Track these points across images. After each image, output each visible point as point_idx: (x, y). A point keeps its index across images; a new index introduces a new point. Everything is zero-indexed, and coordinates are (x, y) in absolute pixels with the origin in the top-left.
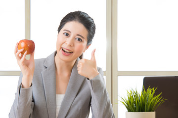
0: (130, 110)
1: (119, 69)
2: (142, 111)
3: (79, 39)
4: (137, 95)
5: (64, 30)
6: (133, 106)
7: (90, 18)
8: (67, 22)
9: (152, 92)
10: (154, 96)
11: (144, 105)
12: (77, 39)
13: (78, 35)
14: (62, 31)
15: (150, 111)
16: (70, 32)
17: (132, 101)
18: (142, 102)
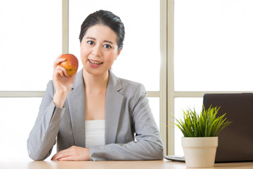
0: (186, 135)
2: (202, 136)
3: (107, 46)
4: (195, 116)
5: (87, 38)
6: (190, 130)
9: (214, 112)
10: (216, 117)
11: (203, 128)
12: (105, 46)
14: (85, 39)
15: (211, 136)
16: (95, 39)
17: (189, 123)
18: (202, 125)
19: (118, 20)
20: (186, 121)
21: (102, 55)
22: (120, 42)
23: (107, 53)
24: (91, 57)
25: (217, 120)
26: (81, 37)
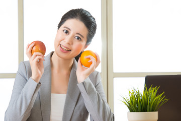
0: (131, 111)
2: (144, 111)
3: (78, 38)
4: (139, 95)
5: (64, 27)
7: (91, 16)
8: (67, 19)
9: (154, 91)
10: (156, 95)
11: (146, 104)
12: (76, 38)
13: (78, 34)
14: (62, 28)
15: (153, 111)
16: (70, 29)
17: (134, 101)
18: (145, 102)
19: (93, 20)
20: (131, 98)
21: (72, 44)
23: (76, 43)
25: (157, 97)
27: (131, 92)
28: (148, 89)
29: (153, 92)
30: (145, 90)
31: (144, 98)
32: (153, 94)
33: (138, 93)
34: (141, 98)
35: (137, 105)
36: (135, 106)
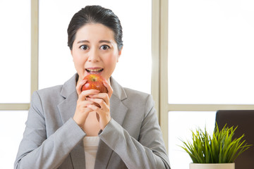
0: (195, 161)
1: (171, 101)
2: (215, 162)
3: (105, 47)
4: (207, 138)
5: (79, 42)
9: (230, 133)
10: (233, 139)
11: (217, 152)
15: (227, 162)
17: (199, 147)
18: (215, 149)
19: (110, 13)
20: (196, 143)
21: (101, 60)
22: (119, 40)
23: (105, 56)
24: (89, 65)
25: (234, 142)
26: (71, 43)
27: (196, 134)
28: (220, 130)
29: (227, 134)
30: (215, 131)
31: (214, 143)
32: (228, 138)
33: (206, 135)
34: (209, 143)
35: (204, 153)
36: (201, 155)
